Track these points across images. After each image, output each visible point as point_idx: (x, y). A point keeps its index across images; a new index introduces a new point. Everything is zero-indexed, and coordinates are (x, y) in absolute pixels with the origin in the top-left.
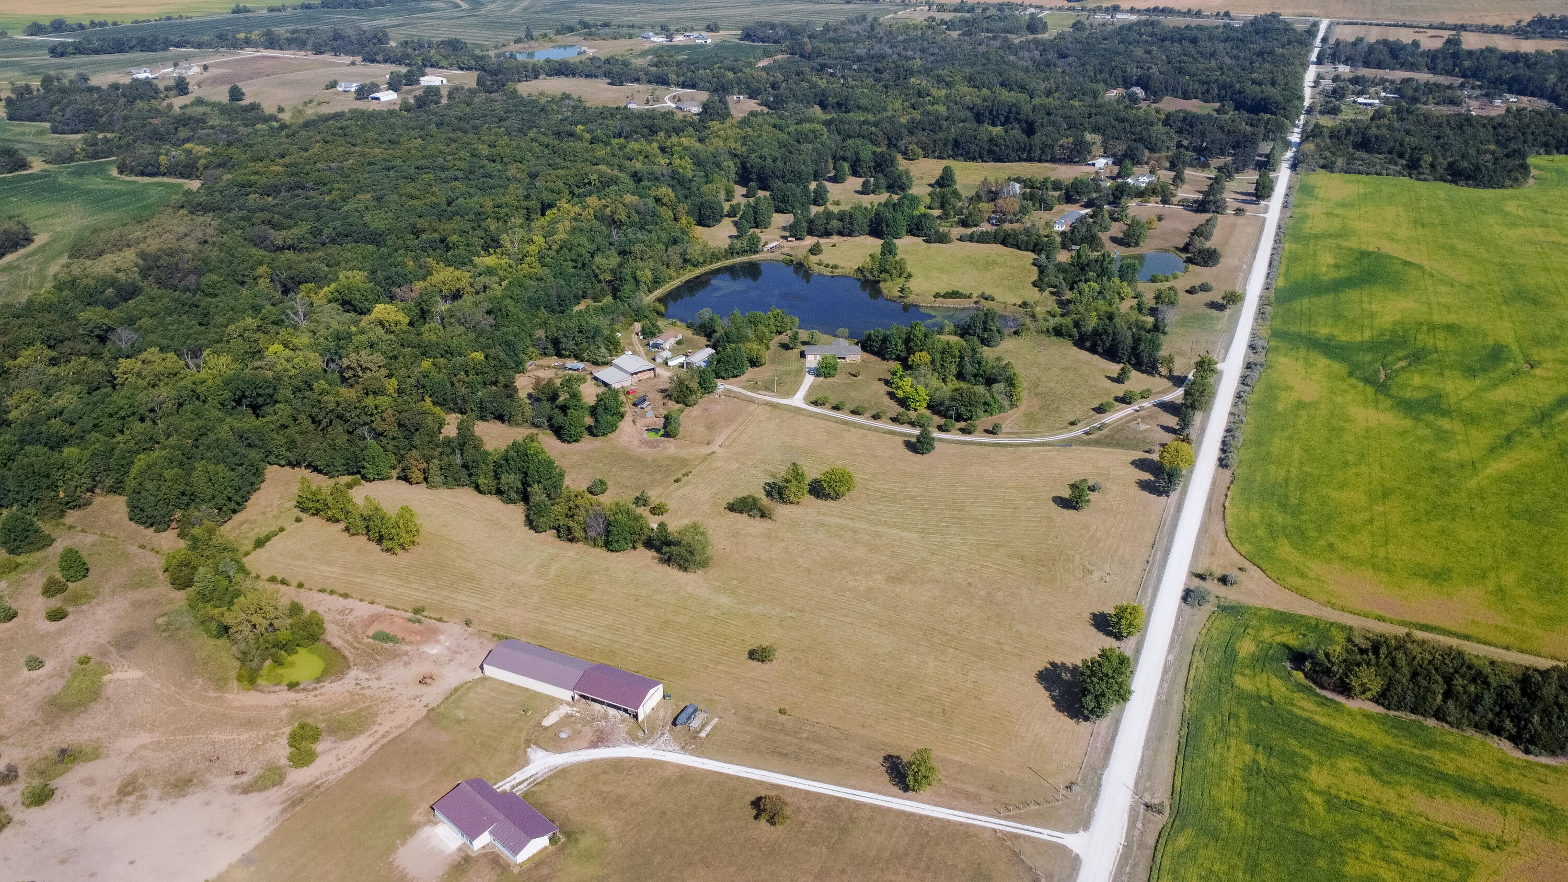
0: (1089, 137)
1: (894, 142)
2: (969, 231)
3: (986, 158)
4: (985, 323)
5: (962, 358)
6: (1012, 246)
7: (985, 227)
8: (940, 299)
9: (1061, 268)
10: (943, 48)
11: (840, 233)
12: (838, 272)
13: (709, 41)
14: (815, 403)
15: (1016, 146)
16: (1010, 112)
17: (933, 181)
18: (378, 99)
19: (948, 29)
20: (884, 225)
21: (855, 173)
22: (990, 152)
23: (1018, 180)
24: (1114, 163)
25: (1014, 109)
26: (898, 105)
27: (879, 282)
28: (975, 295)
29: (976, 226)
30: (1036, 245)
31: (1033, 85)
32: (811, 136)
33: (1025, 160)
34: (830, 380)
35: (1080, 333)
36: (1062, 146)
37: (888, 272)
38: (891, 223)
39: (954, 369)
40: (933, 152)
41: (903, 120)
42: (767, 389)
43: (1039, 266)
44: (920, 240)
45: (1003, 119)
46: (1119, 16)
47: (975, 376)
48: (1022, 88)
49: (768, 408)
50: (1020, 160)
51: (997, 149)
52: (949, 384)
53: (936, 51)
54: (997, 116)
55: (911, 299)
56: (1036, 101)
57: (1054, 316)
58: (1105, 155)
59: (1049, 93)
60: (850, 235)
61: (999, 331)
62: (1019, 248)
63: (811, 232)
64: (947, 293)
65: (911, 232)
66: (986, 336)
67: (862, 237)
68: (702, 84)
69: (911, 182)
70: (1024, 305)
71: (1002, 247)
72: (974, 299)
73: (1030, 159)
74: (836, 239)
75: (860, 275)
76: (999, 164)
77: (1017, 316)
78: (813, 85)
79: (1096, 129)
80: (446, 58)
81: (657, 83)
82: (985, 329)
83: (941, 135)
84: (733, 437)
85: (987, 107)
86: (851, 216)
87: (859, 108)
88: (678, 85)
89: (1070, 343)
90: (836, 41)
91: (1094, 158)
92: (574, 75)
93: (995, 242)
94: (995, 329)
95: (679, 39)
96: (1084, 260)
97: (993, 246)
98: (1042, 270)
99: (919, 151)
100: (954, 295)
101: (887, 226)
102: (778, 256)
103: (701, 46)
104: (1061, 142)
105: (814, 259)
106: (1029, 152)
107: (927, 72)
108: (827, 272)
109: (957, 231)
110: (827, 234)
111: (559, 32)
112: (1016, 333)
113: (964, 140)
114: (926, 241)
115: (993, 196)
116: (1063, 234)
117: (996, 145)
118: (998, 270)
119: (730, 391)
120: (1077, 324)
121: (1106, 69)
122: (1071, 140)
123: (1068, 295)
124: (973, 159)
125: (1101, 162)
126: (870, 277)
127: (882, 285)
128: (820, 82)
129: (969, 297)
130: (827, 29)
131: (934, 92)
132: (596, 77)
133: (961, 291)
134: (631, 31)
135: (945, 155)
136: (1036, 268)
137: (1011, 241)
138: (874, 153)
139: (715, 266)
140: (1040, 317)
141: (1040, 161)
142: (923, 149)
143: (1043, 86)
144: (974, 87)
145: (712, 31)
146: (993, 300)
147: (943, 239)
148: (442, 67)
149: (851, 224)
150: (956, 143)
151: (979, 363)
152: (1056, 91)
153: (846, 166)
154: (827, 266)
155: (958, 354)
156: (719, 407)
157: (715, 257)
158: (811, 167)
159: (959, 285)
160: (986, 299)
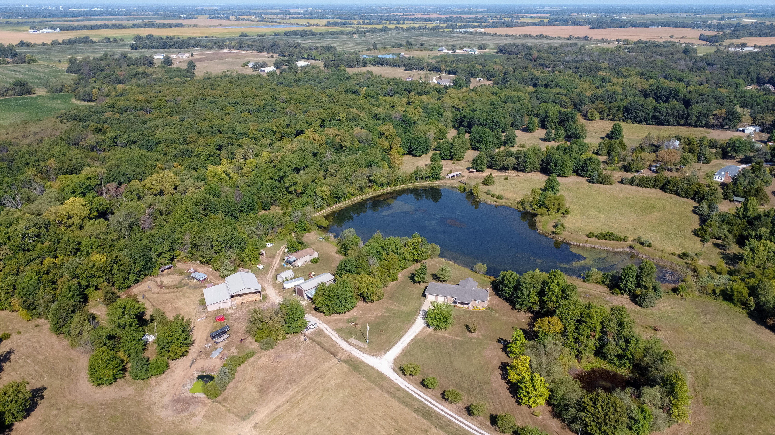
0: (739, 109)
1: (578, 107)
2: (630, 175)
3: (650, 121)
4: (639, 277)
5: (604, 332)
6: (672, 192)
7: (645, 173)
8: (594, 239)
9: (724, 219)
10: (624, 58)
11: (515, 169)
12: (502, 202)
13: (477, 53)
14: (402, 371)
15: (676, 114)
16: (670, 94)
17: (604, 135)
18: (264, 71)
19: (629, 51)
20: (553, 165)
21: (543, 126)
22: (654, 117)
23: (678, 138)
24: (762, 131)
25: (673, 92)
26: (586, 86)
27: (536, 215)
28: (631, 238)
29: (637, 171)
30: (696, 193)
31: (688, 79)
32: (516, 99)
33: (683, 125)
34: (440, 333)
35: (757, 304)
36: (715, 115)
37: (546, 207)
38: (559, 163)
39: (592, 344)
40: (608, 115)
41: (588, 94)
42: (362, 336)
43: (700, 215)
44: (583, 180)
45: (664, 99)
46: (746, 49)
47: (620, 357)
48: (680, 80)
49: (346, 368)
50: (679, 124)
51: (660, 116)
52: (585, 361)
53: (619, 60)
54: (660, 97)
55: (563, 236)
56: (691, 88)
57: (720, 273)
58: (753, 124)
59: (701, 84)
60: (523, 171)
61: (655, 289)
62: (678, 194)
63: (491, 166)
64: (601, 234)
65: (577, 172)
66: (638, 292)
67: (534, 174)
68: (460, 71)
69: (585, 134)
70: (684, 256)
71: (661, 192)
72: (629, 243)
73: (687, 124)
74: (511, 173)
75: (521, 208)
76: (661, 127)
77: (677, 268)
78: (531, 74)
79: (745, 105)
80: (320, 54)
81: (434, 71)
82: (639, 285)
83: (616, 104)
84: (279, 411)
85: (653, 90)
86: (525, 155)
87: (558, 86)
88: (446, 72)
89: (743, 313)
90: (555, 53)
91: (744, 126)
92: (387, 65)
93: (654, 187)
94: (650, 285)
95: (459, 52)
96: (751, 213)
97: (653, 190)
98: (704, 220)
99: (598, 115)
100: (608, 236)
101: (556, 166)
102: (456, 183)
103: (471, 55)
104: (715, 112)
105: (485, 188)
106: (687, 119)
107: (611, 69)
108: (492, 201)
109: (620, 175)
110: (504, 169)
111: (393, 47)
112: (675, 290)
113: (633, 107)
114: (589, 181)
115: (655, 148)
116: (723, 185)
117: (660, 112)
118: (656, 214)
119: (320, 332)
120: (753, 292)
121: (744, 71)
122: (724, 111)
123: (734, 249)
124: (640, 122)
125: (750, 130)
126: (529, 209)
127: (538, 219)
128: (535, 72)
129: (624, 240)
130: (550, 48)
131: (615, 80)
132: (399, 66)
133: (617, 233)
134: (433, 47)
135: (617, 118)
136: (696, 217)
137: (670, 187)
138: (560, 112)
139: (400, 187)
140: (703, 272)
141: (696, 126)
142: (600, 113)
143: (696, 79)
144: (644, 79)
145: (481, 49)
146: (649, 246)
147: (604, 181)
148: (317, 60)
149: (525, 161)
150: (627, 110)
151: (627, 341)
152: (706, 83)
153: (536, 120)
154: (494, 196)
155: (599, 326)
156: (294, 356)
157: (401, 180)
158: (510, 120)
159: (615, 225)
160: (642, 244)
